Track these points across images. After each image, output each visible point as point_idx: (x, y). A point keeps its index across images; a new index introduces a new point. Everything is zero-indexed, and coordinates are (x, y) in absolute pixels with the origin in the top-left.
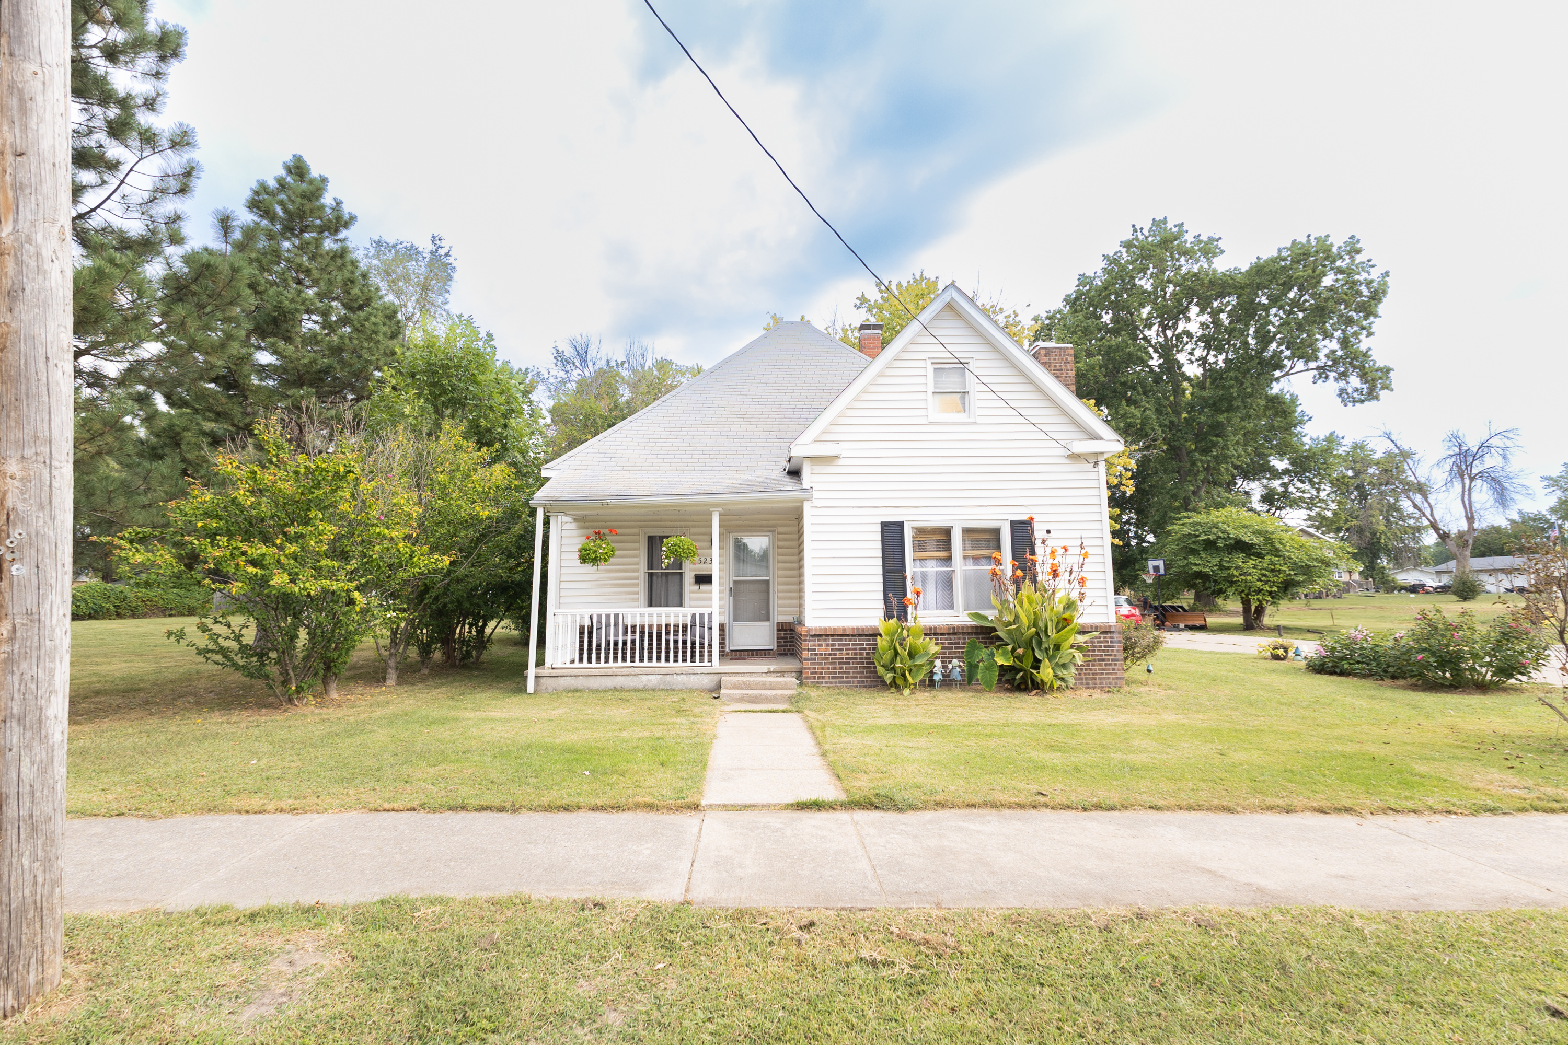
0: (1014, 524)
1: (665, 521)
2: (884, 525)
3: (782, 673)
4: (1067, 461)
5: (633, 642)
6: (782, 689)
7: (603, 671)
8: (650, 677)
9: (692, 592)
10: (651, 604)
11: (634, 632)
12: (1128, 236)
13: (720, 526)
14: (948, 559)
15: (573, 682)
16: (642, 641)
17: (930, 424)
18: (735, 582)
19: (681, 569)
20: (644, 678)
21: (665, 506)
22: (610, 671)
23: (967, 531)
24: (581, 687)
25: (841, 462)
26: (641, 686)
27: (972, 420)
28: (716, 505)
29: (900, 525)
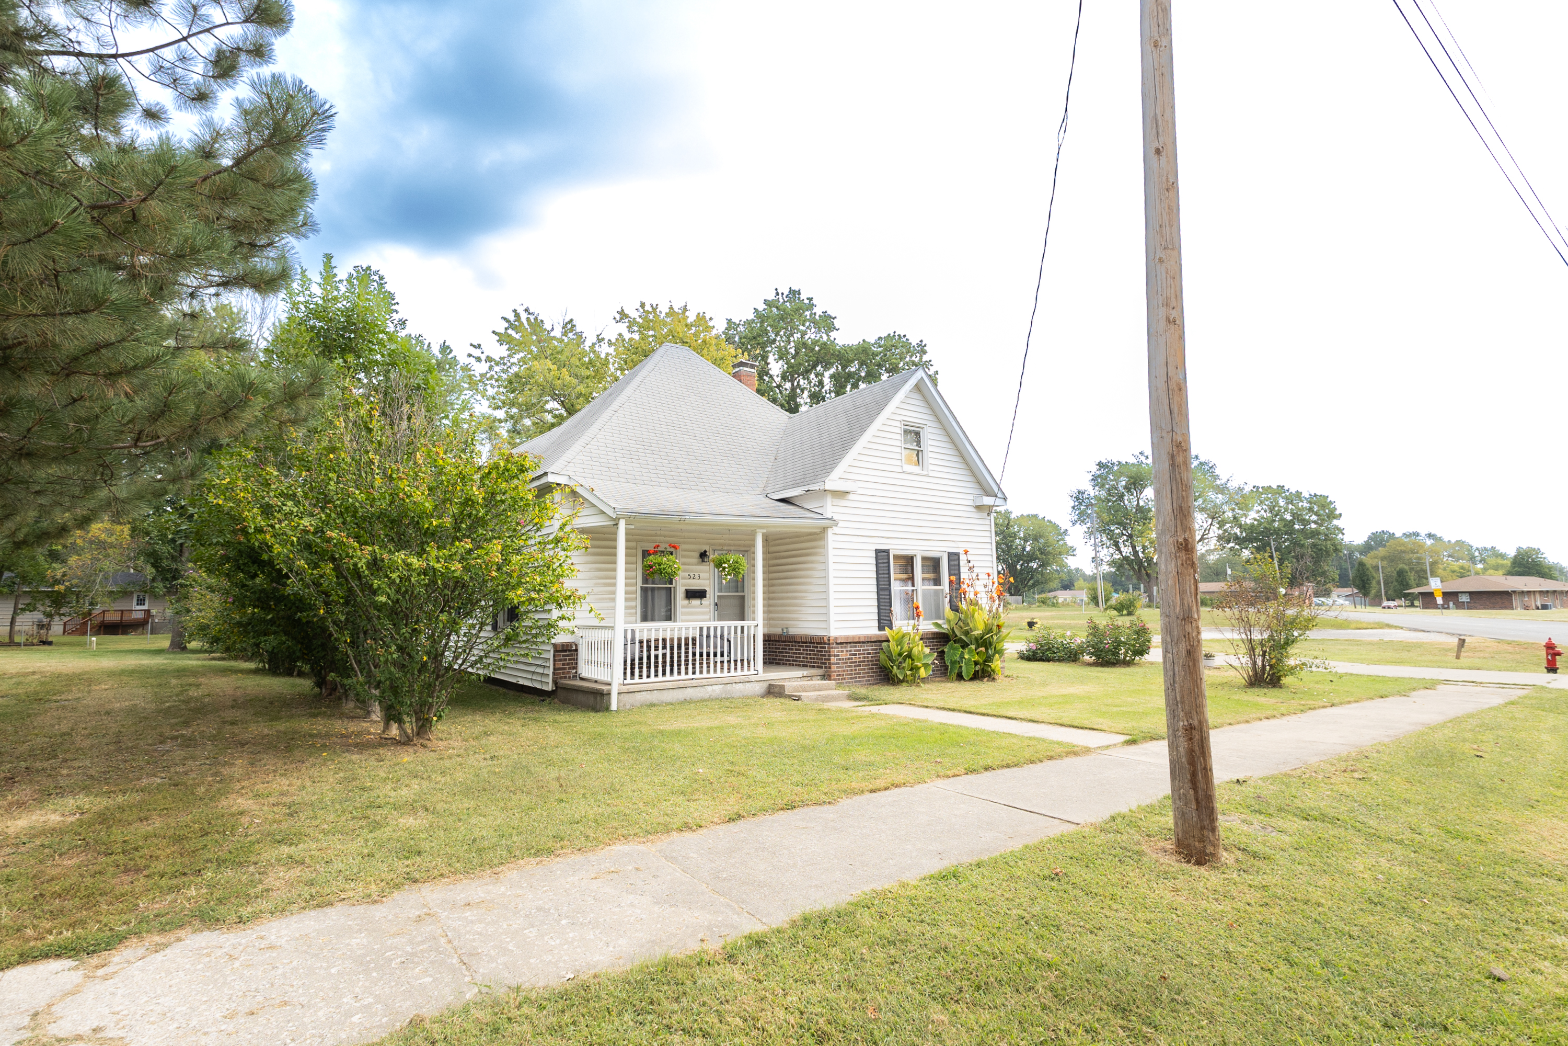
0: (950, 554)
1: (660, 536)
2: (877, 552)
3: (811, 677)
4: (974, 510)
7: (676, 684)
8: (715, 687)
9: (683, 607)
14: (912, 579)
15: (648, 697)
16: (672, 654)
17: (904, 472)
18: (719, 597)
19: (671, 583)
20: (710, 688)
22: (681, 684)
23: (924, 559)
24: (655, 701)
25: (851, 497)
26: (707, 696)
27: (925, 472)
28: (761, 527)
29: (887, 552)
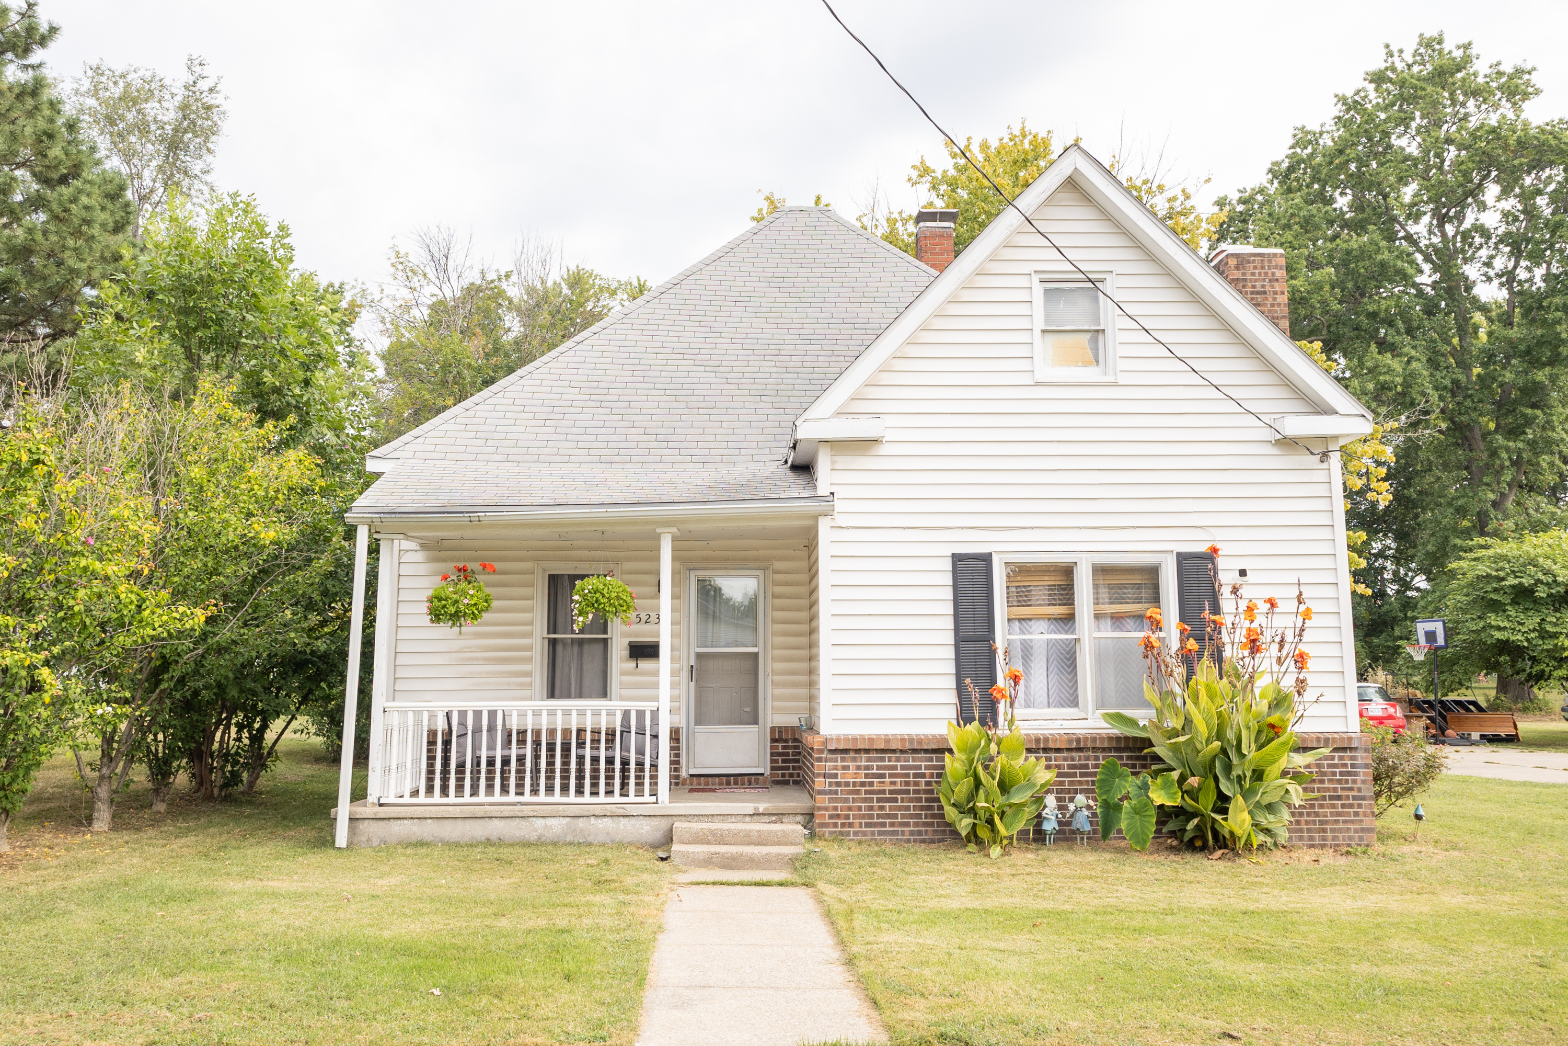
0: (1182, 558)
1: (579, 549)
2: (957, 559)
3: (779, 816)
4: (1274, 451)
5: (521, 760)
6: (779, 843)
7: (468, 811)
8: (549, 822)
9: (624, 673)
10: (552, 694)
11: (522, 742)
12: (1378, 63)
13: (674, 559)
14: (1069, 619)
15: (415, 829)
16: (537, 757)
17: (1038, 384)
18: (699, 656)
19: (605, 632)
20: (539, 823)
21: (579, 524)
22: (479, 811)
23: (1101, 571)
24: (428, 838)
25: (884, 449)
26: (533, 837)
27: (1110, 379)
28: (667, 523)
29: (986, 559)
